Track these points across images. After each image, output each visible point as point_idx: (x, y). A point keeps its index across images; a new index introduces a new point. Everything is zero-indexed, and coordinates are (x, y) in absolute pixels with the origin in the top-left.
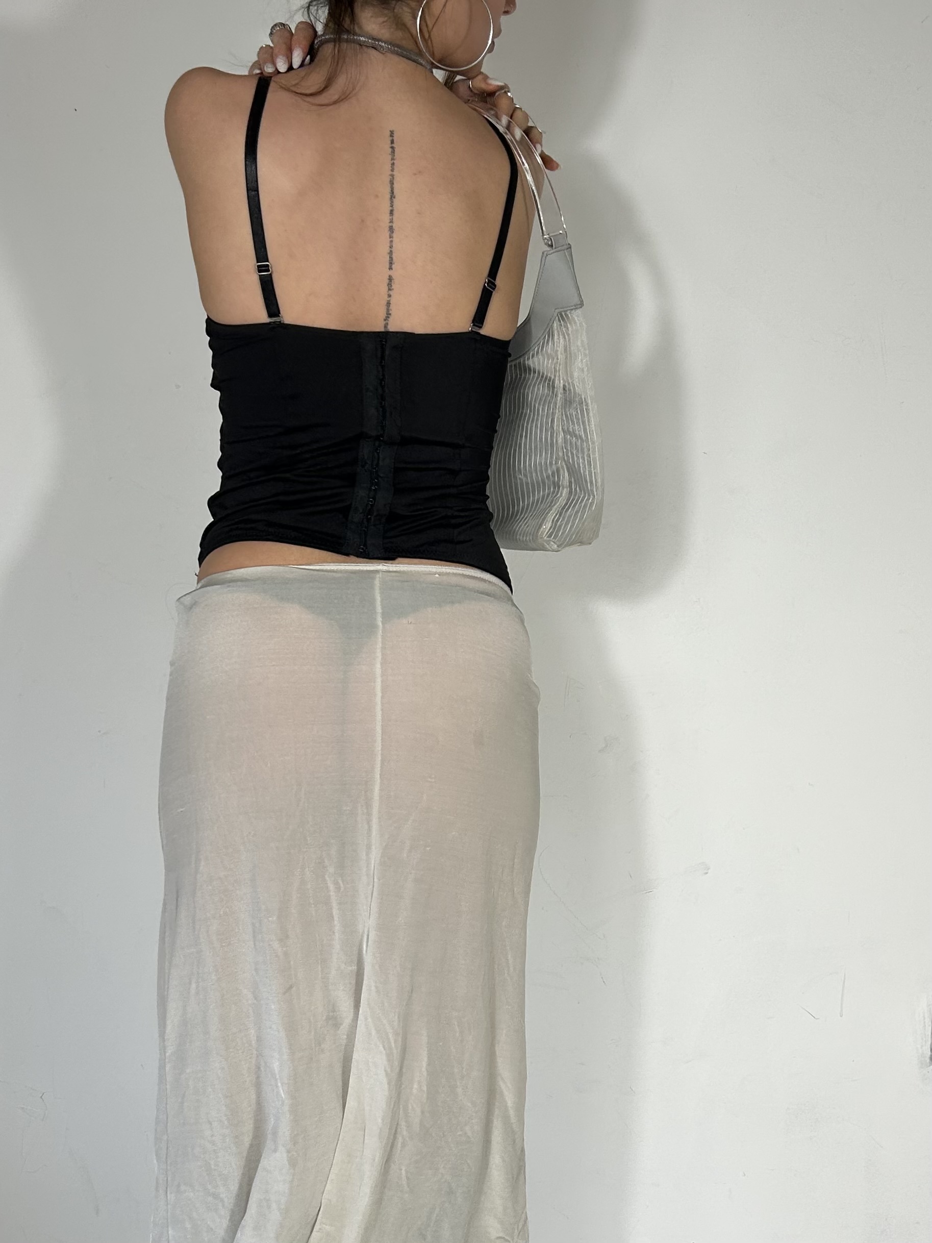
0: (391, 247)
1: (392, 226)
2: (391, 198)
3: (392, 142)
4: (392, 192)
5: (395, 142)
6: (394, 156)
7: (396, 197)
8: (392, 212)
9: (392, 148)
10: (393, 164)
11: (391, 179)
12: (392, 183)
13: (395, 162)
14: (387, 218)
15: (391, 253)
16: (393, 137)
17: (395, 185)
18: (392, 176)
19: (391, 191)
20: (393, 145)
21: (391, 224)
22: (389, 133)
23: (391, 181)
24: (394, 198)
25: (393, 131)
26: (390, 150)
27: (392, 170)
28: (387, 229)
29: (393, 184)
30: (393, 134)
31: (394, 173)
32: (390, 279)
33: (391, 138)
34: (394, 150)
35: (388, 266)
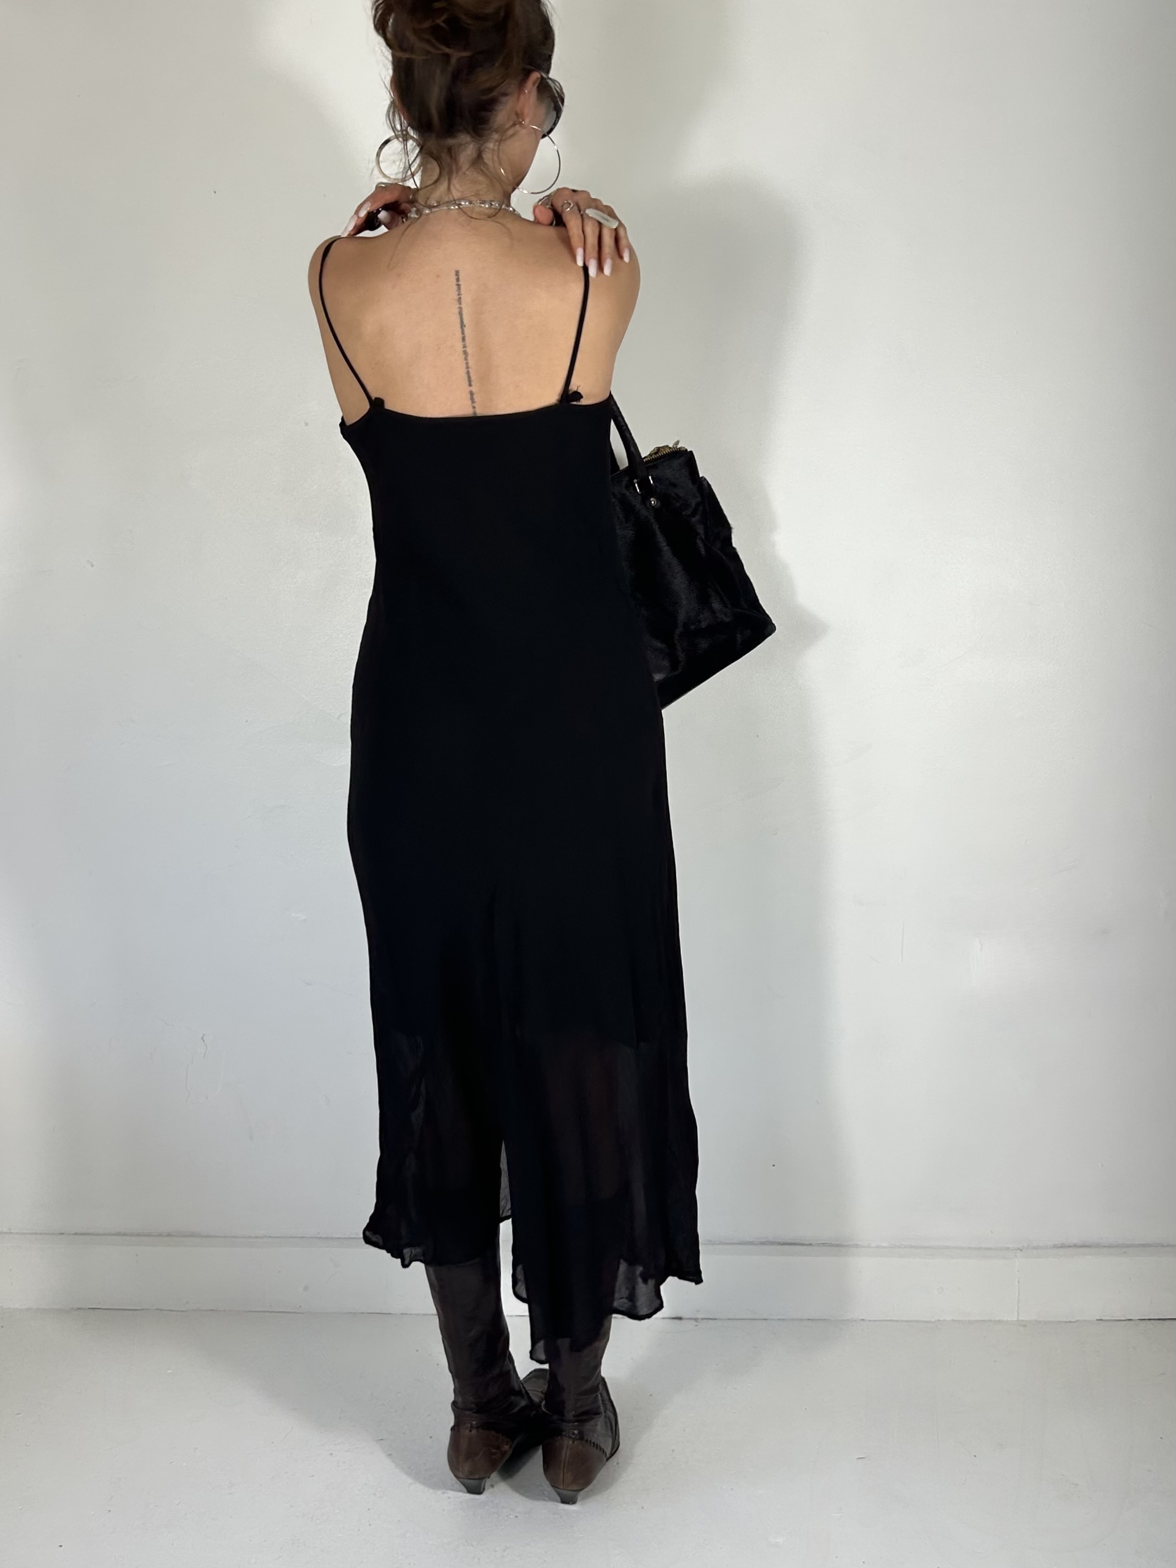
0: (467, 368)
1: (465, 351)
3: (458, 280)
4: (462, 322)
5: (460, 278)
6: (460, 291)
7: (467, 325)
8: (464, 339)
9: (459, 286)
10: (460, 298)
11: (459, 311)
12: (461, 314)
13: (462, 296)
14: (459, 345)
15: (468, 373)
17: (465, 317)
18: (461, 308)
20: (458, 282)
21: (464, 349)
22: (454, 273)
24: (465, 326)
26: (456, 287)
27: (460, 303)
28: (461, 353)
30: (458, 273)
31: (462, 306)
32: (472, 394)
33: (457, 277)
35: (468, 383)
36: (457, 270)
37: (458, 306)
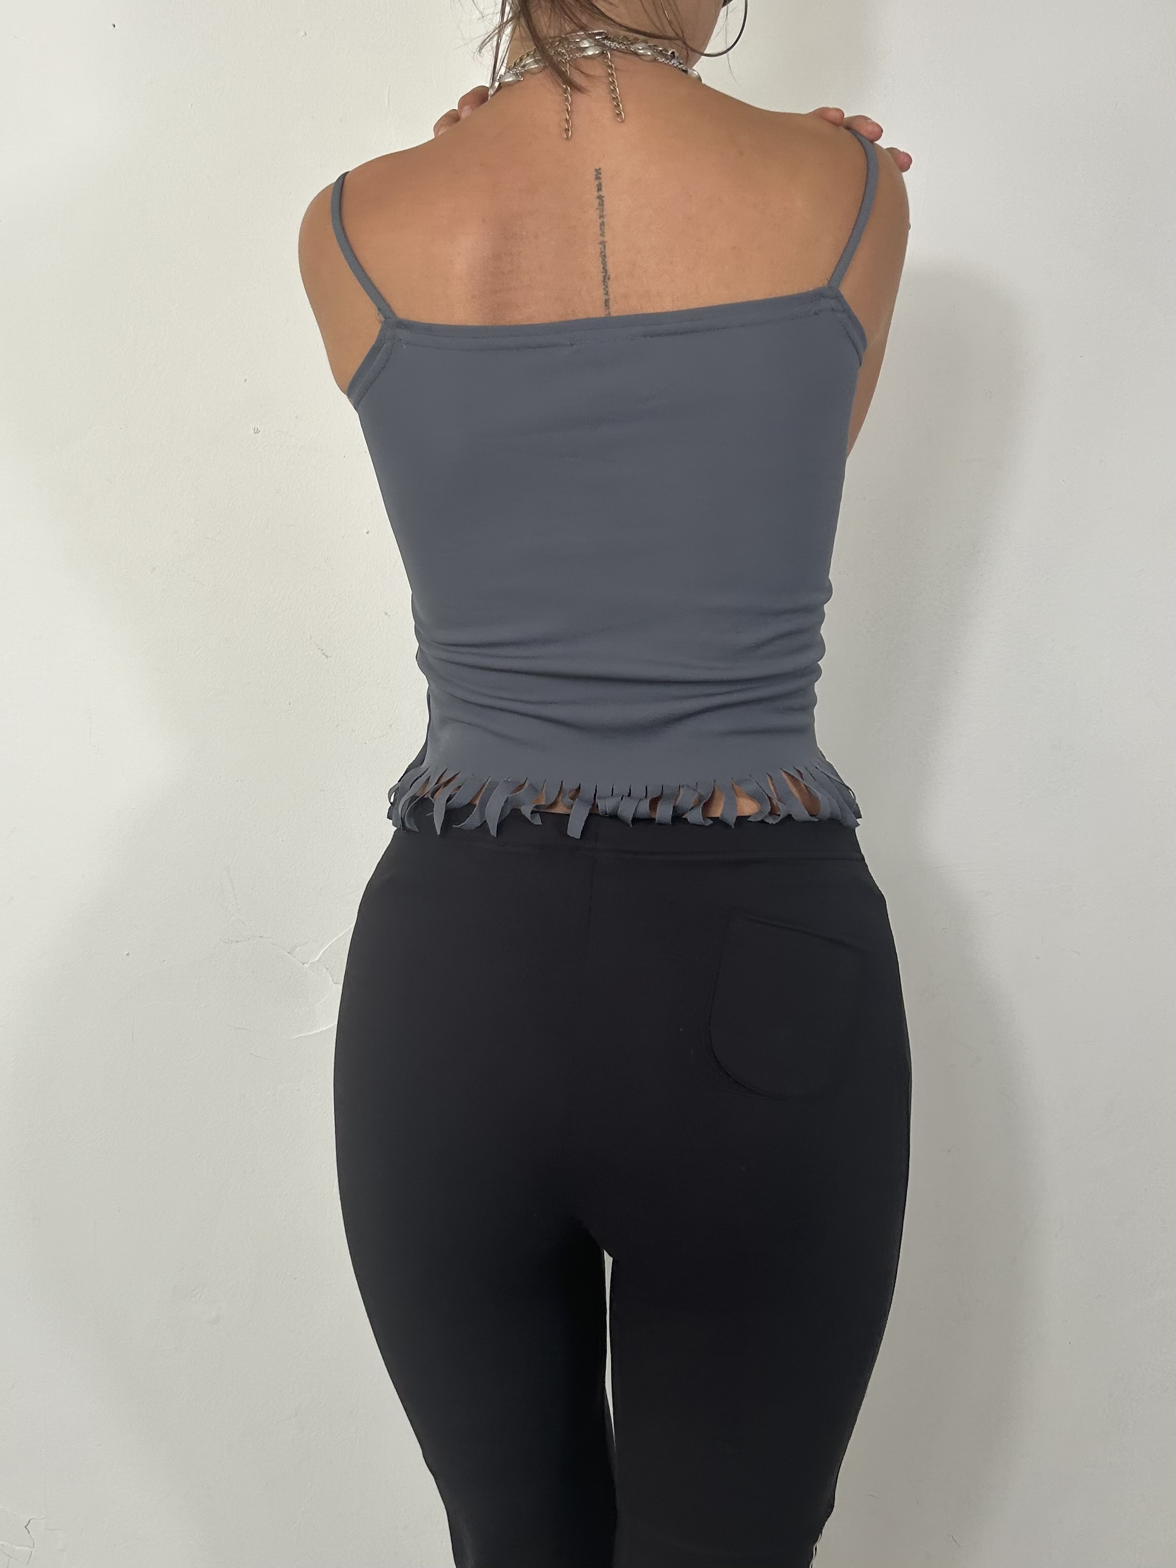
2: (604, 281)
3: (599, 188)
4: (605, 270)
5: (603, 184)
6: (603, 211)
7: (612, 276)
8: (607, 301)
10: (602, 224)
11: (601, 249)
13: (605, 220)
16: (600, 178)
17: (610, 261)
18: (603, 243)
19: (604, 268)
20: (601, 193)
22: (594, 174)
23: (601, 253)
24: (609, 279)
25: (600, 169)
26: (597, 201)
27: (602, 235)
29: (605, 256)
30: (600, 173)
31: (606, 239)
33: (597, 182)
34: (603, 201)
36: (598, 168)
37: (601, 239)
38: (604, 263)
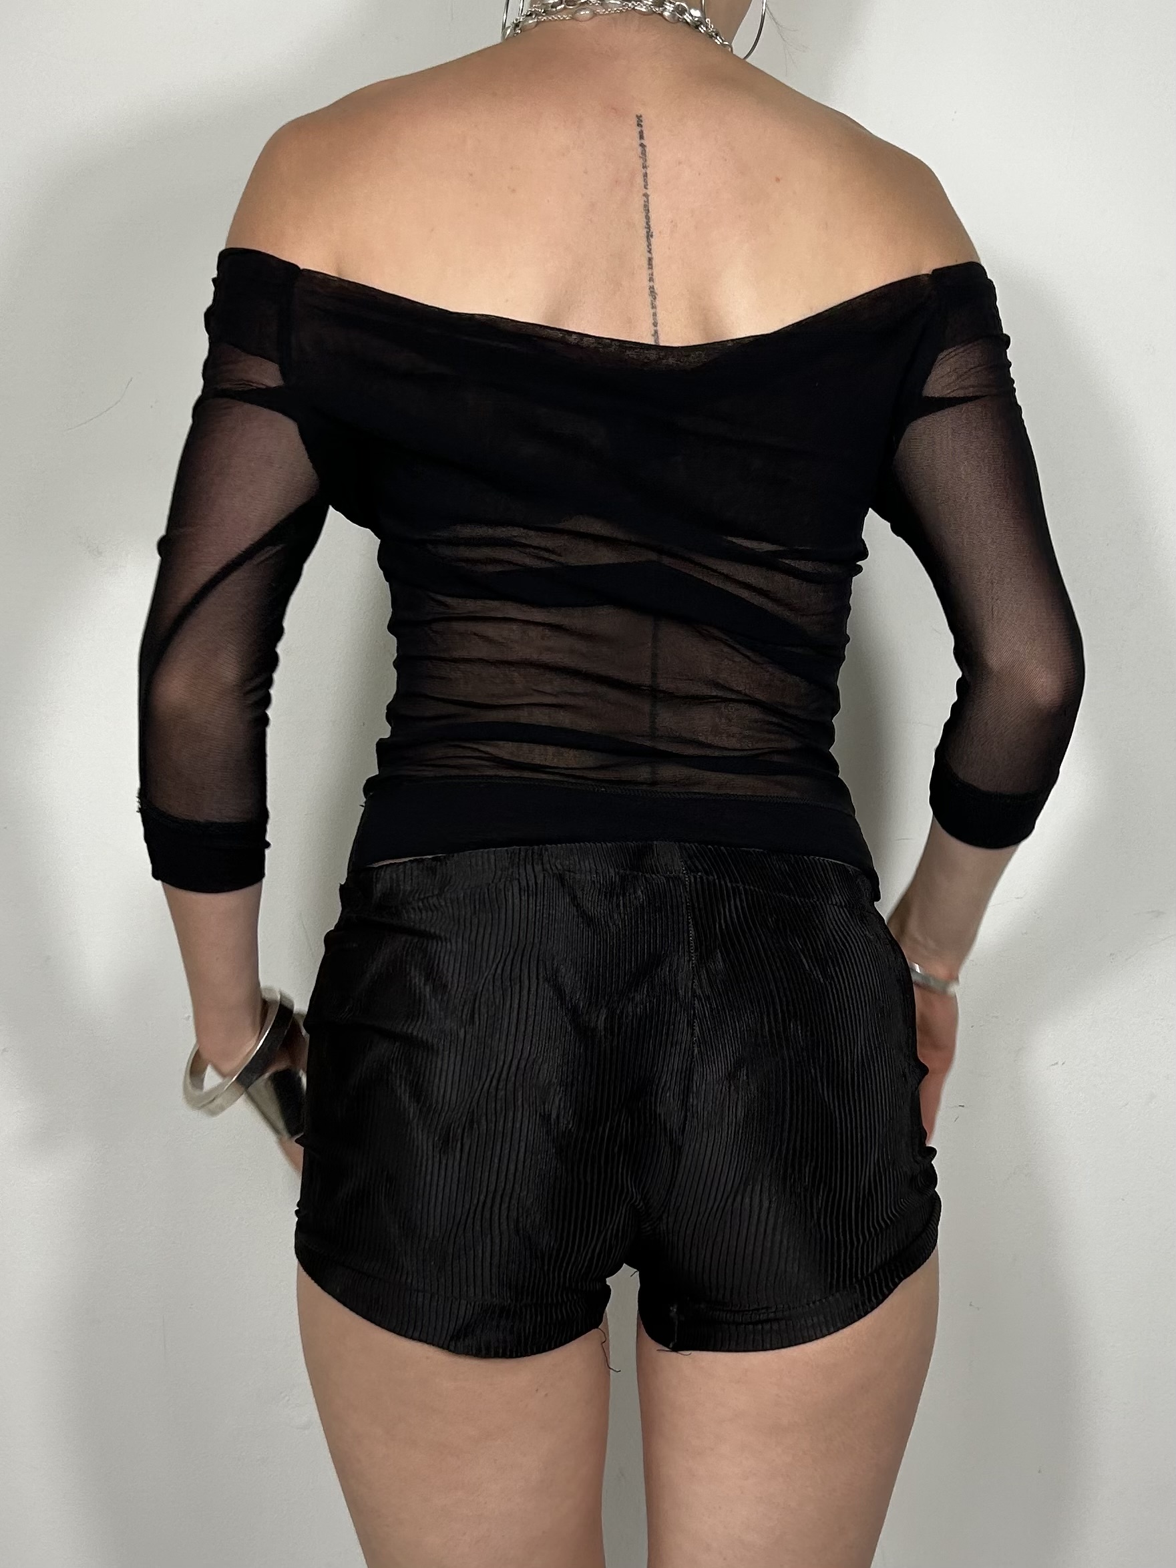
1: (653, 288)
3: (641, 135)
5: (645, 132)
6: (646, 161)
8: (650, 262)
10: (645, 175)
11: (644, 202)
12: (646, 209)
13: (648, 170)
19: (647, 224)
22: (636, 119)
23: (644, 206)
31: (649, 192)
34: (645, 150)
36: (639, 115)
37: (645, 191)
38: (648, 218)
